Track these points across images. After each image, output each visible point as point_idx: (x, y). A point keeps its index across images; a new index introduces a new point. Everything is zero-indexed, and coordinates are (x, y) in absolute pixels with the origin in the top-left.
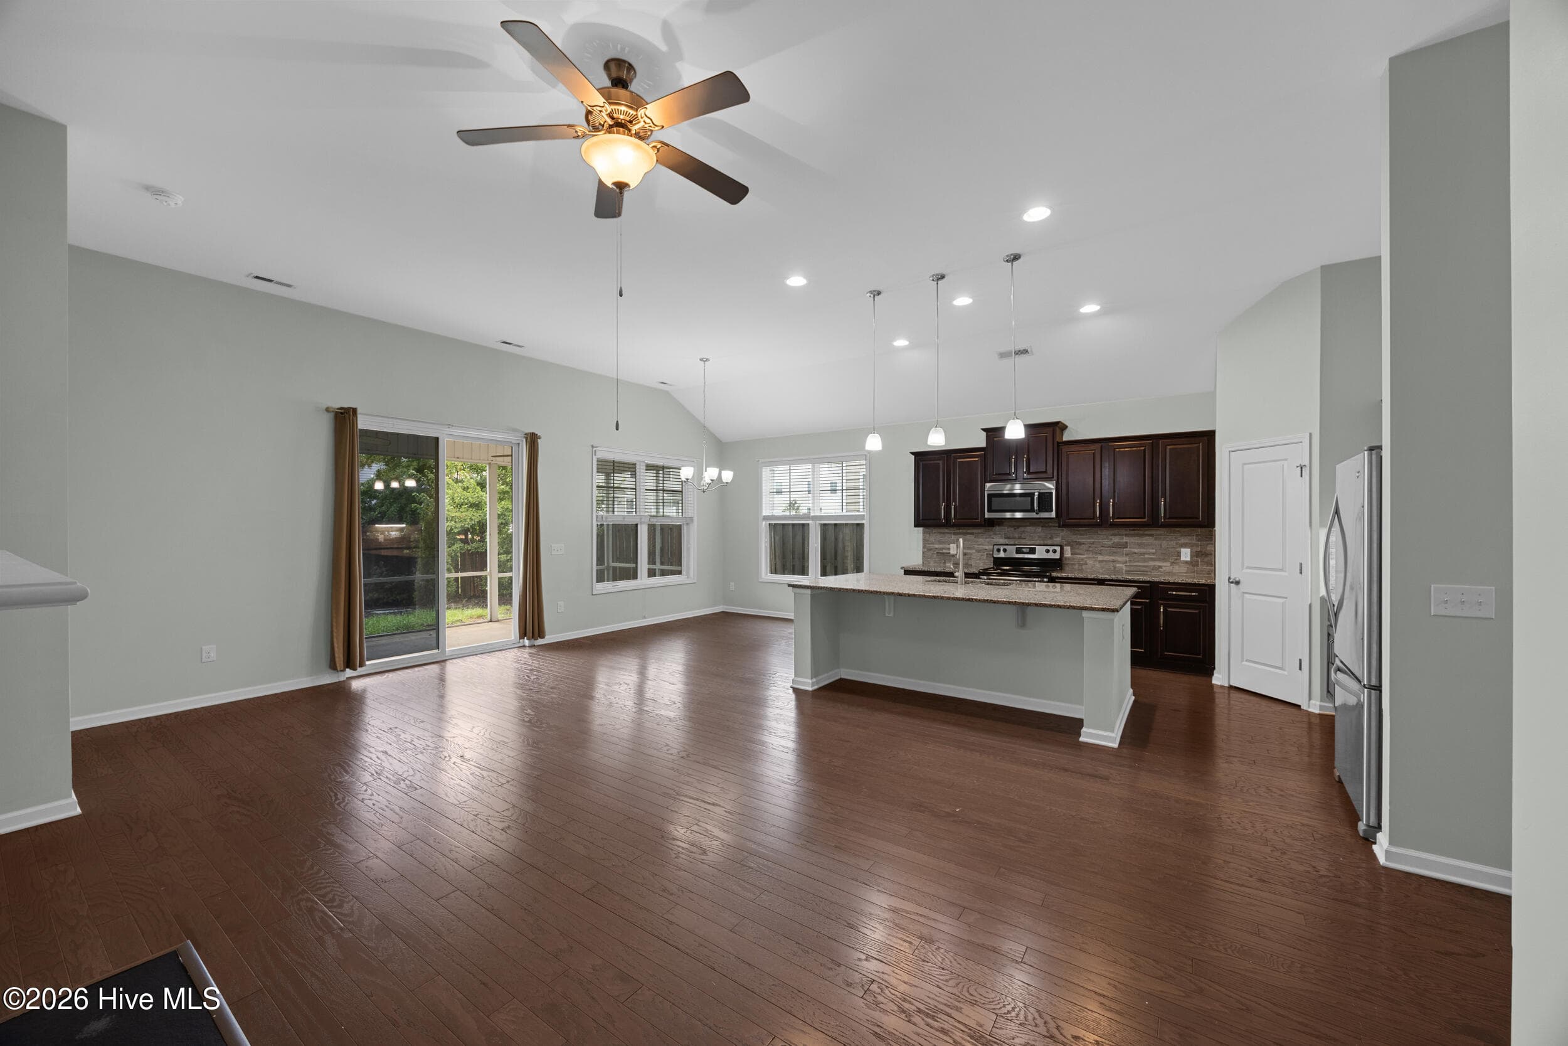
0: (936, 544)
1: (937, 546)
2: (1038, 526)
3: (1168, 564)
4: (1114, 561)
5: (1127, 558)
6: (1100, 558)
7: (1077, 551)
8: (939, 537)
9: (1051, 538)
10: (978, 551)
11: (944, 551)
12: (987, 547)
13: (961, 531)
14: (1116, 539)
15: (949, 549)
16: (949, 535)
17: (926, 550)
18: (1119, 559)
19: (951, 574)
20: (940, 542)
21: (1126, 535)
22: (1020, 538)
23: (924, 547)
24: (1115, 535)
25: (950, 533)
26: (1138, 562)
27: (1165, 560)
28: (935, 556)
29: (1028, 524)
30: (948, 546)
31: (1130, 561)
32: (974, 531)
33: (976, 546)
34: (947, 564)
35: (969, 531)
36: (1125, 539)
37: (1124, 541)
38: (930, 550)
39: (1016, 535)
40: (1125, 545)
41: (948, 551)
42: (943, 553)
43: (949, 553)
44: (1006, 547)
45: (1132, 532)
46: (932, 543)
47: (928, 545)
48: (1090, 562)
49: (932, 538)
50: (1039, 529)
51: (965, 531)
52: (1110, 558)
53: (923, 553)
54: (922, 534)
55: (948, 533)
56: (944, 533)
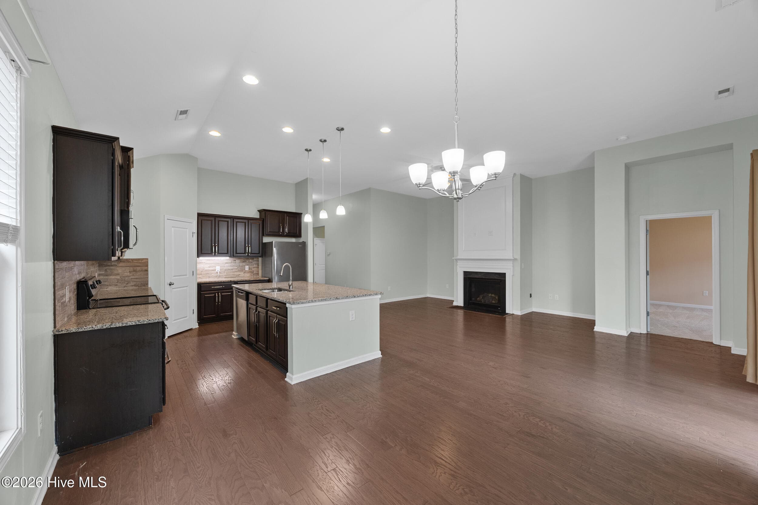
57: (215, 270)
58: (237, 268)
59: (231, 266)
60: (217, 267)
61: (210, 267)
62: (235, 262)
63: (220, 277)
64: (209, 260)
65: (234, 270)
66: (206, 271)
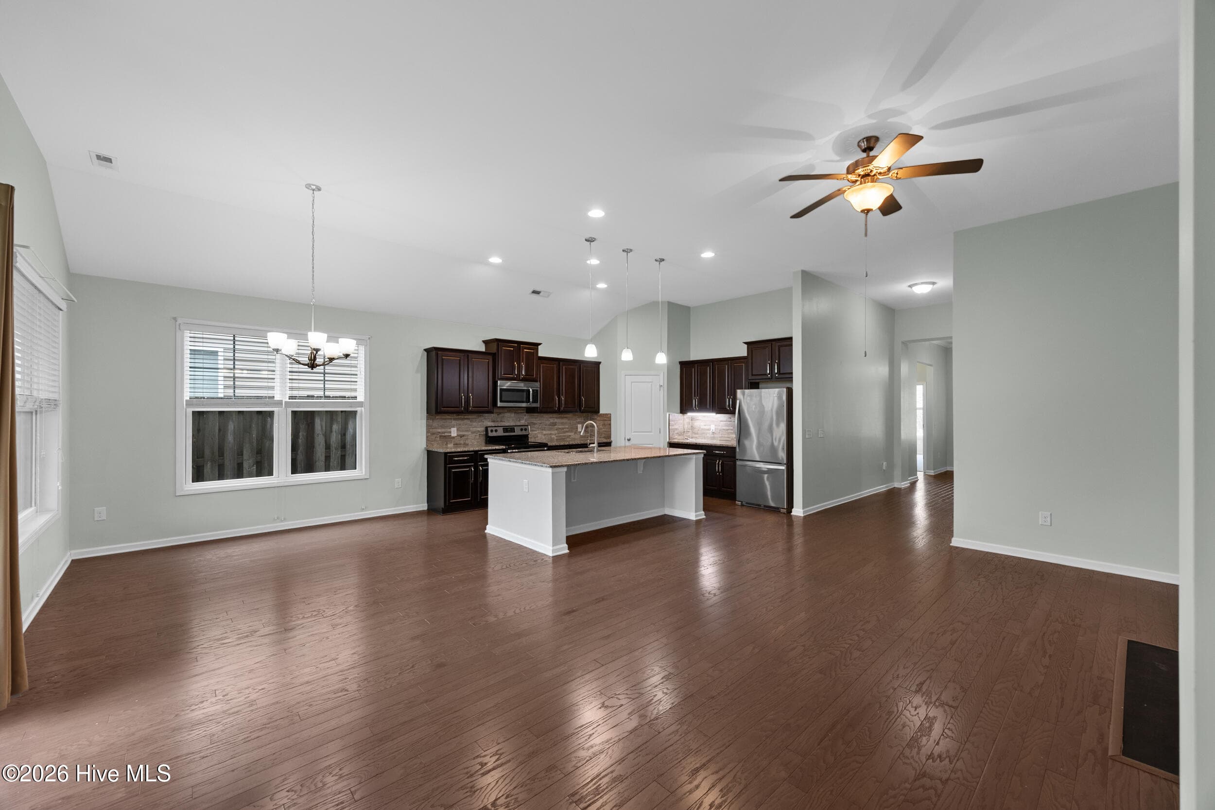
0: (439, 429)
1: (439, 430)
2: (512, 412)
3: (573, 434)
4: (551, 434)
5: (556, 432)
6: (544, 432)
7: (534, 429)
8: (441, 423)
9: (520, 421)
10: (473, 433)
11: (446, 434)
12: (479, 429)
13: (460, 417)
14: (552, 421)
15: (450, 432)
16: (450, 421)
17: (429, 434)
18: (553, 432)
19: (585, 446)
20: (442, 427)
21: (556, 418)
22: (501, 421)
23: (427, 432)
24: (551, 418)
25: (451, 419)
26: (561, 433)
27: (572, 432)
28: (438, 439)
29: (506, 411)
30: (449, 430)
31: (558, 433)
32: (470, 417)
33: (471, 429)
34: (449, 445)
35: (465, 417)
36: (556, 420)
37: (555, 421)
38: (433, 434)
39: (499, 419)
40: (554, 424)
41: (450, 434)
42: (445, 436)
43: (451, 436)
44: (496, 428)
45: (559, 416)
46: (436, 428)
47: (431, 430)
48: (539, 435)
49: (435, 424)
50: (513, 415)
51: (462, 417)
52: (549, 432)
53: (427, 437)
54: (425, 421)
55: (448, 419)
56: (445, 419)
57: (709, 430)
58: (732, 428)
59: (726, 425)
60: (712, 426)
61: (705, 425)
62: (730, 420)
63: (713, 438)
64: (704, 416)
65: (729, 431)
66: (702, 429)
